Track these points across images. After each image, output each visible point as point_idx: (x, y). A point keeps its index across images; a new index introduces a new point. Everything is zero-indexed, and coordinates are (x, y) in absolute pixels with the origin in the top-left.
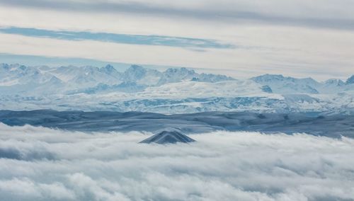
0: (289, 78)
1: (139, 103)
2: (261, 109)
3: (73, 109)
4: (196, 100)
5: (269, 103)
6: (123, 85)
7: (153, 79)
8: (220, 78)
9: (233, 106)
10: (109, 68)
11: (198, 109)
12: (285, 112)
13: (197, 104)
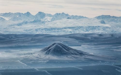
0: (113, 17)
1: (42, 30)
2: (100, 32)
3: (11, 33)
4: (70, 28)
5: (104, 28)
6: (35, 22)
7: (49, 19)
8: (81, 17)
9: (87, 30)
10: (28, 14)
11: (71, 32)
12: (112, 33)
13: (70, 30)
